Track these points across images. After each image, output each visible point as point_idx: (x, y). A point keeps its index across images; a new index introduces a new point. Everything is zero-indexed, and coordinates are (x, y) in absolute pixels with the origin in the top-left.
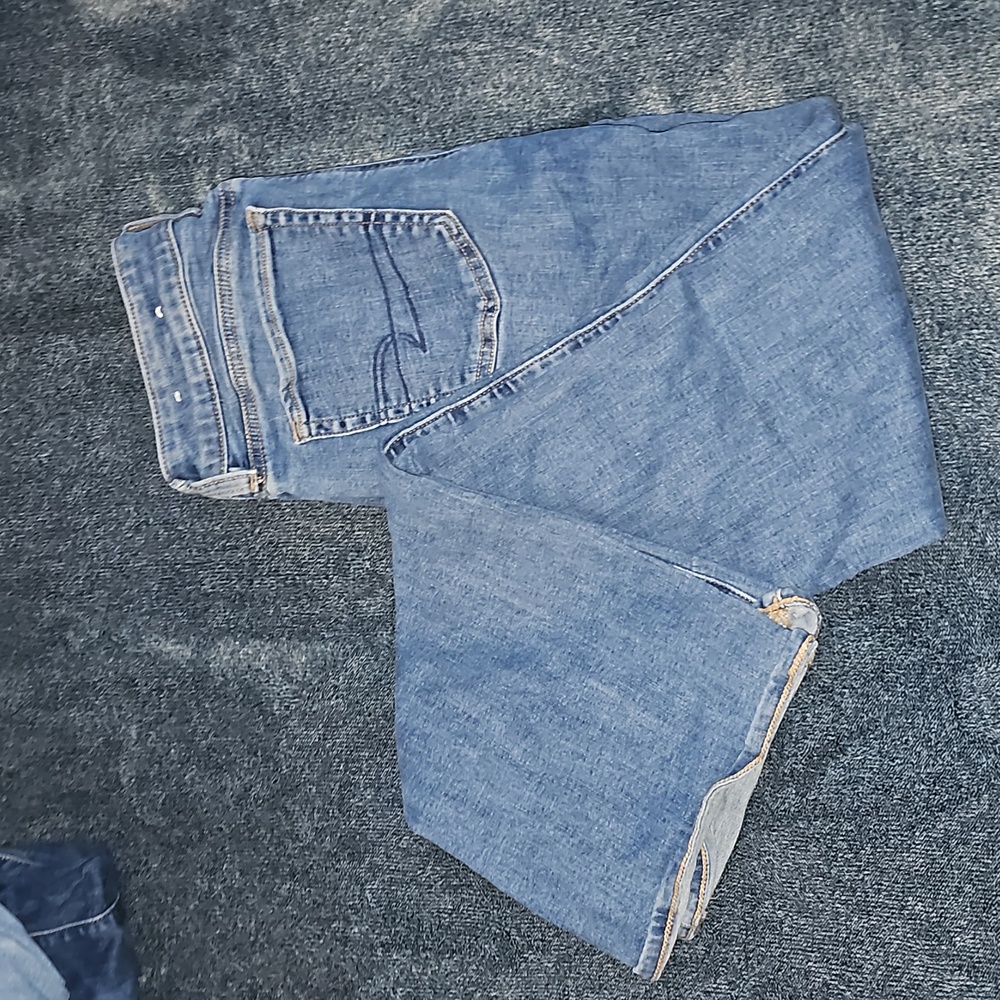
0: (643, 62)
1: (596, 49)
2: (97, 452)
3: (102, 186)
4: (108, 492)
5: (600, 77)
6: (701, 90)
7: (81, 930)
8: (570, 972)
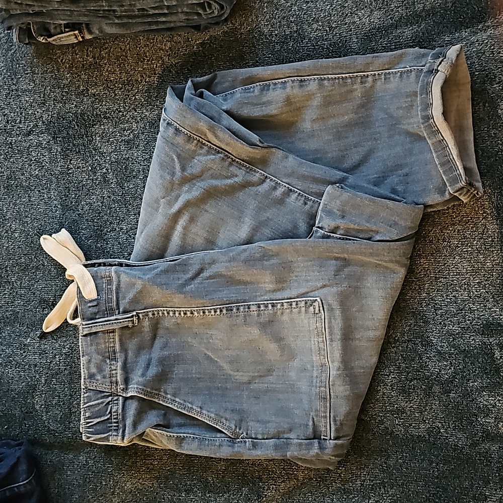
0: (314, 10)
1: (288, 3)
2: (11, 225)
3: (9, 76)
4: (19, 247)
5: (291, 18)
6: (346, 24)
7: (16, 489)
8: (289, 499)
